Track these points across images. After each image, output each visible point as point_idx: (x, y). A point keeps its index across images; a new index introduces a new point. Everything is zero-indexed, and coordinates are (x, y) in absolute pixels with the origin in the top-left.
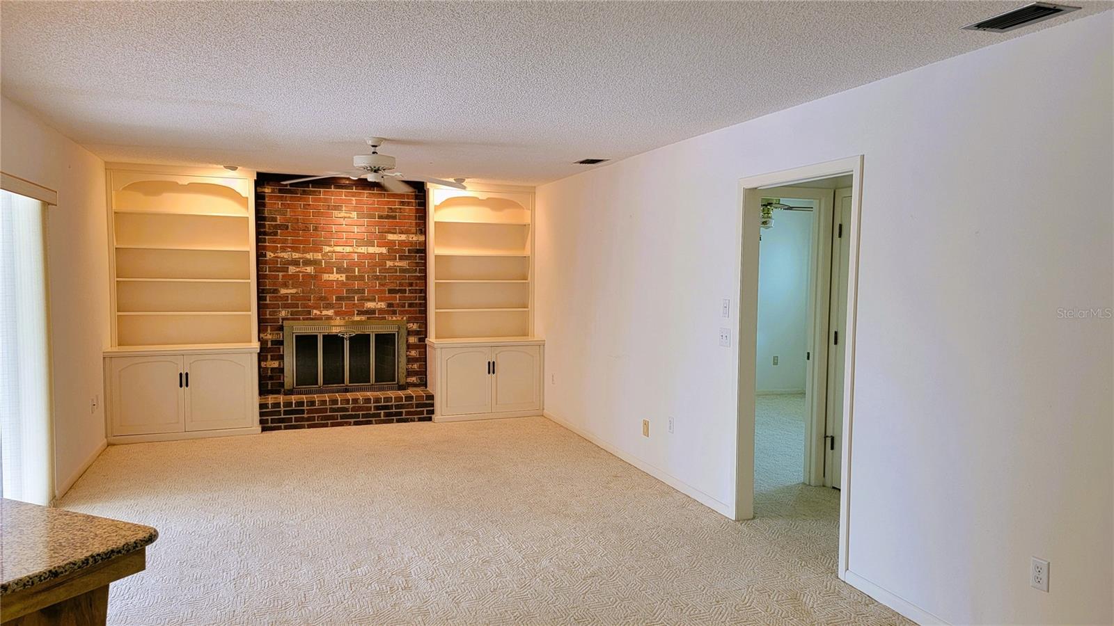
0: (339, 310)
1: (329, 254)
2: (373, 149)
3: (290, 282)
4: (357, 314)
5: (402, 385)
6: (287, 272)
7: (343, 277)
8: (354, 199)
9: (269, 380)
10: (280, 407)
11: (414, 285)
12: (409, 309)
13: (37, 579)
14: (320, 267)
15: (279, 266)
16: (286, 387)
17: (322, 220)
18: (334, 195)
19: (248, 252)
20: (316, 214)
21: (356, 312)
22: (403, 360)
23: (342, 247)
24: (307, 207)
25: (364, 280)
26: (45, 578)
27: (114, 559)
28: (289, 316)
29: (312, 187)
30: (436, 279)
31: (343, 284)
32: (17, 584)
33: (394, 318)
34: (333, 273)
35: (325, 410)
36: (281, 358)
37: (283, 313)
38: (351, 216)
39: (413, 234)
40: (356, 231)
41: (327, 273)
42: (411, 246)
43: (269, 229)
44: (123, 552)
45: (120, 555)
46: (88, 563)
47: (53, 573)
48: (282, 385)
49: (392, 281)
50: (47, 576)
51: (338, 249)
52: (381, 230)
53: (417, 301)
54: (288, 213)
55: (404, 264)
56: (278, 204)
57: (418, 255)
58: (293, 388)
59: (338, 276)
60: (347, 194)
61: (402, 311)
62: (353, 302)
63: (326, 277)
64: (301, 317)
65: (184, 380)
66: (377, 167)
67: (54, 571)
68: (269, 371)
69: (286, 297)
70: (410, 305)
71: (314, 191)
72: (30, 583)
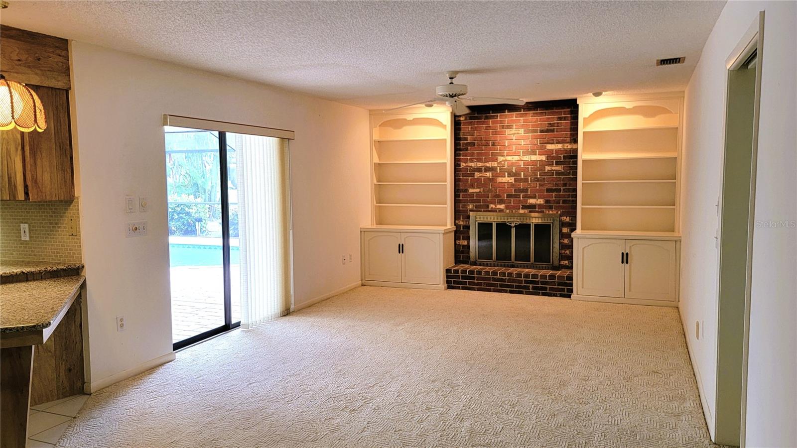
0: (509, 204)
1: (502, 162)
2: (450, 81)
3: (476, 184)
4: (522, 208)
5: (556, 267)
6: (474, 176)
7: (512, 180)
8: (522, 118)
9: (461, 253)
10: (459, 273)
11: (568, 185)
12: (563, 205)
14: (496, 173)
15: (469, 172)
16: (471, 259)
17: (498, 137)
18: (509, 117)
19: (446, 163)
20: (495, 133)
21: (521, 207)
22: (557, 246)
23: (512, 157)
24: (488, 128)
25: (528, 182)
28: (475, 209)
29: (492, 113)
30: (583, 180)
31: (512, 185)
33: (551, 212)
34: (505, 177)
35: (489, 279)
36: (468, 238)
37: (470, 207)
38: (519, 132)
39: (568, 143)
40: (523, 144)
41: (501, 177)
42: (566, 154)
43: (463, 146)
48: (469, 258)
49: (549, 182)
51: (509, 158)
52: (541, 142)
53: (570, 199)
54: (475, 134)
55: (559, 168)
56: (469, 128)
57: (571, 160)
58: (476, 261)
59: (509, 179)
60: (517, 115)
61: (557, 207)
62: (519, 199)
63: (500, 180)
64: (482, 210)
65: (401, 249)
66: (454, 94)
68: (461, 248)
69: (472, 194)
70: (564, 202)
71: (494, 116)
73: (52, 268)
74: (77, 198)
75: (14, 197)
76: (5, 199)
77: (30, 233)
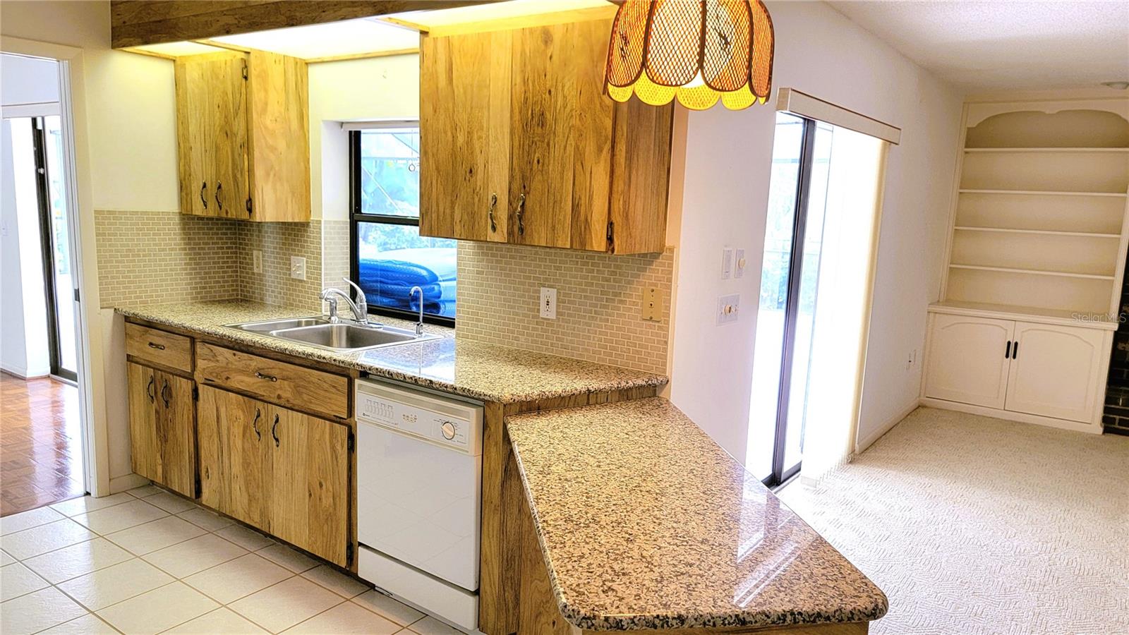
13: (719, 622)
26: (729, 624)
27: (820, 625)
32: (696, 619)
44: (833, 620)
45: (828, 622)
46: (784, 620)
47: (739, 620)
50: (731, 621)
65: (1012, 350)
67: (741, 617)
72: (711, 624)
73: (627, 383)
74: (671, 250)
75: (583, 244)
76: (560, 244)
77: (558, 306)
